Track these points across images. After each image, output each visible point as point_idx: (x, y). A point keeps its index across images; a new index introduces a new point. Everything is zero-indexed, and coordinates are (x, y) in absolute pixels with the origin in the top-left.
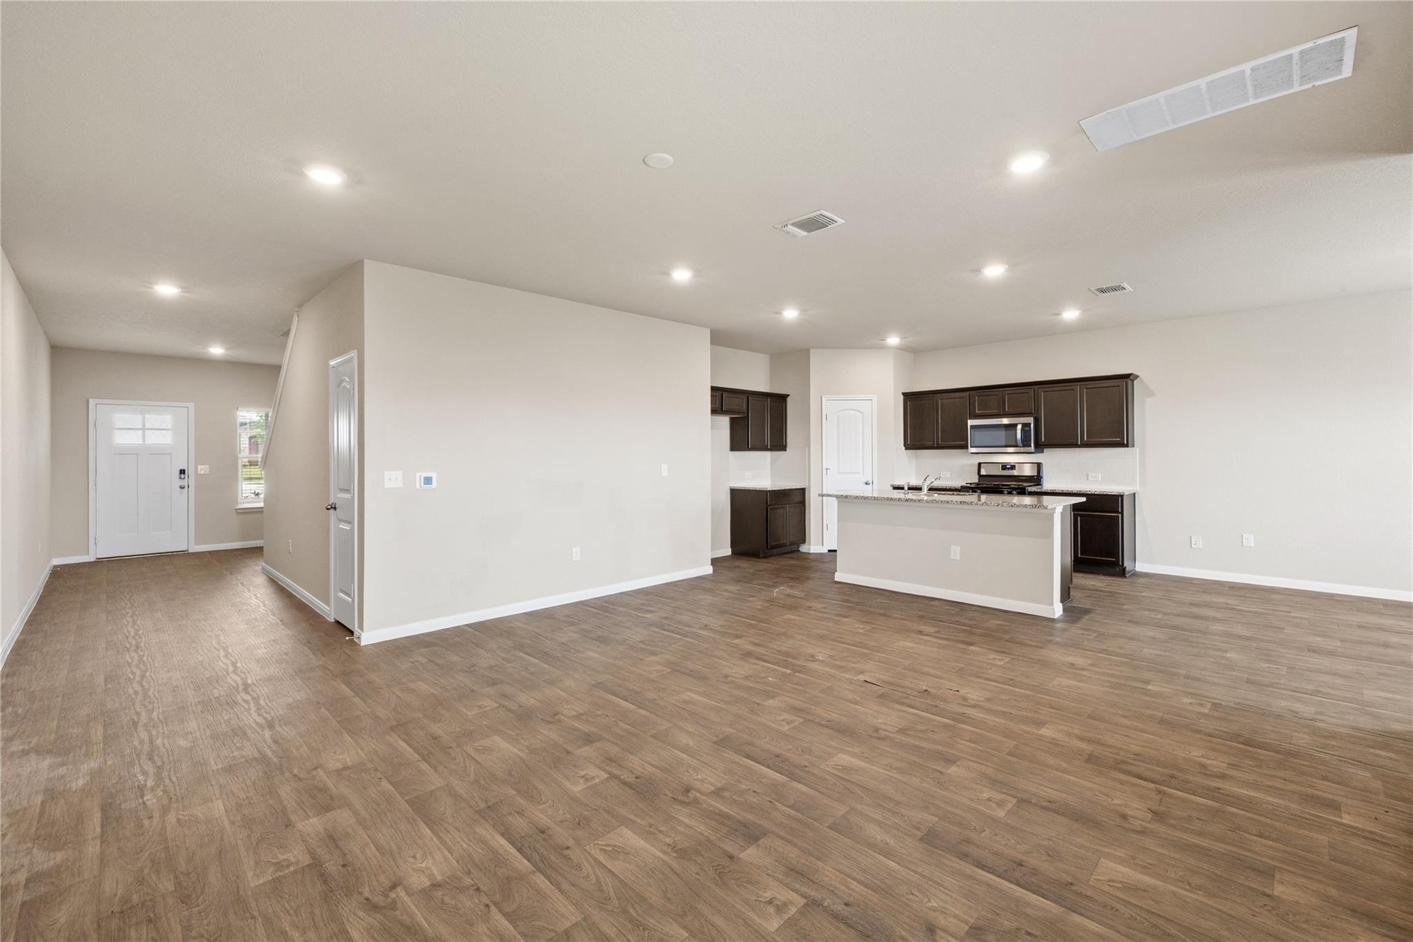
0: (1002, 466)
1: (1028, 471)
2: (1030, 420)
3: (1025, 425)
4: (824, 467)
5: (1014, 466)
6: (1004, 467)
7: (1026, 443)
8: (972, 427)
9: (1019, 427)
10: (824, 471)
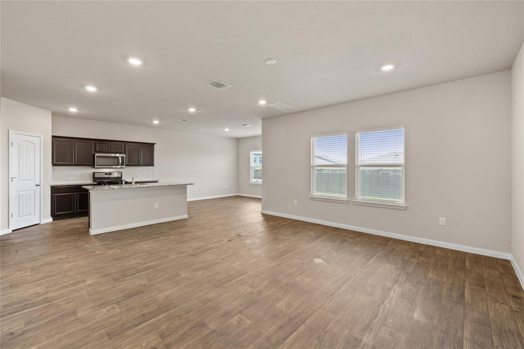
0: (105, 173)
1: (115, 175)
2: (124, 156)
3: (122, 157)
4: (10, 177)
5: (111, 173)
6: (106, 174)
7: (122, 164)
8: (97, 156)
9: (120, 158)
10: (10, 179)
